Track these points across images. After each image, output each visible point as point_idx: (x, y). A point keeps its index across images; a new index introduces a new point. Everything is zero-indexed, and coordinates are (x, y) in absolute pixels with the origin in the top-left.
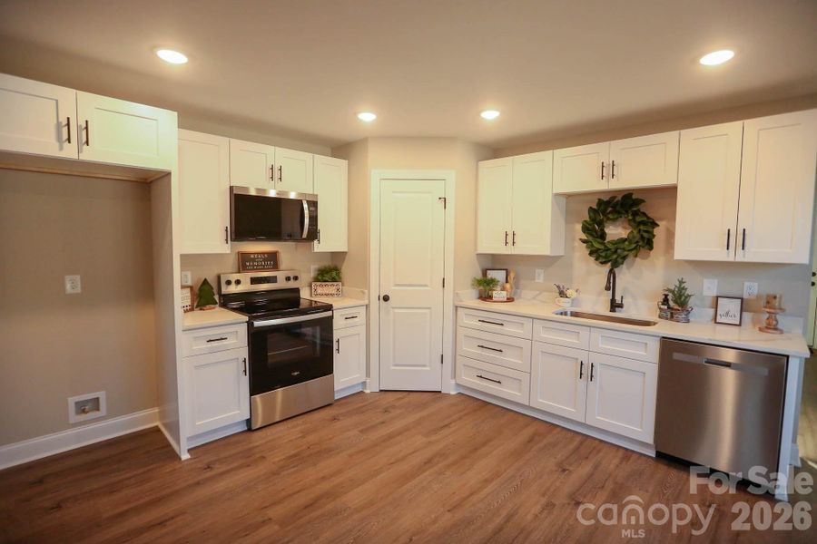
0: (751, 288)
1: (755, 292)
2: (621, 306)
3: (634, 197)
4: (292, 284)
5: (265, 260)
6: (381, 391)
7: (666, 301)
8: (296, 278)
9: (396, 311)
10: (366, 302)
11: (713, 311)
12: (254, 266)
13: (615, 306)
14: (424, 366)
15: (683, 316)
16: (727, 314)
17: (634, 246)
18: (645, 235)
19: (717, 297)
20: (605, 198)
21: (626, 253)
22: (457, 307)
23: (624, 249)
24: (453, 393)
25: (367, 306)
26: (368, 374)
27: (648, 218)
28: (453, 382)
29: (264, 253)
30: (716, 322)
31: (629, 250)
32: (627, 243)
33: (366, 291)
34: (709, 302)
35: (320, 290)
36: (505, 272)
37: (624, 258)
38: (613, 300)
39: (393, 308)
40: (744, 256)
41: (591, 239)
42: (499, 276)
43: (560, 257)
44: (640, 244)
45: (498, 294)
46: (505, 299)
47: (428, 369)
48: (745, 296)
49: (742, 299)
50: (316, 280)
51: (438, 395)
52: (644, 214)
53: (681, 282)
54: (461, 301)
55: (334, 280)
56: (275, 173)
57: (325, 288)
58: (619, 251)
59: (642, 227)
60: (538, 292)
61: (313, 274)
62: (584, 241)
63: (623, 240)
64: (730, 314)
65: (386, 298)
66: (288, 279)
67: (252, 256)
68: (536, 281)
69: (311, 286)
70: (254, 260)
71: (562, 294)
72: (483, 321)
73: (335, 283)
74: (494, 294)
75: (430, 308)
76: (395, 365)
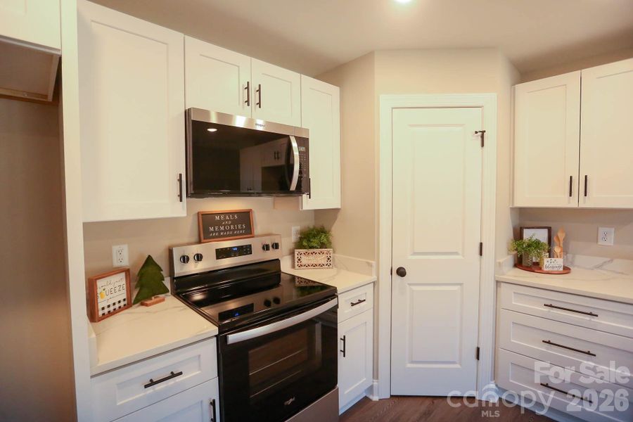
4: (271, 255)
5: (234, 222)
6: (392, 396)
8: (276, 246)
9: (414, 288)
10: (374, 278)
12: (220, 232)
14: (452, 362)
22: (497, 282)
25: (375, 284)
26: (376, 375)
28: (494, 384)
29: (233, 213)
33: (374, 263)
35: (305, 260)
39: (410, 284)
42: (539, 236)
45: (548, 262)
46: (561, 269)
47: (457, 366)
55: (323, 246)
56: (252, 96)
57: (311, 257)
65: (401, 272)
66: (266, 248)
67: (217, 218)
69: (293, 255)
70: (219, 223)
72: (551, 306)
73: (324, 250)
74: (545, 263)
75: (461, 284)
76: (412, 362)
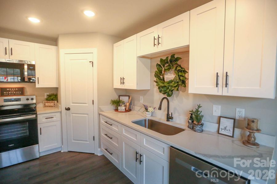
0: (241, 113)
1: (243, 116)
2: (172, 118)
3: (176, 57)
4: (29, 102)
5: (17, 91)
6: (68, 151)
7: (191, 118)
8: (32, 99)
9: (74, 115)
10: (60, 110)
11: (217, 125)
12: (8, 94)
13: (169, 118)
14: (87, 141)
15: (198, 128)
16: (225, 128)
17: (176, 84)
18: (181, 78)
19: (220, 117)
20: (164, 58)
21: (173, 88)
22: (100, 114)
23: (172, 86)
24: (99, 155)
25: (61, 112)
26: (63, 144)
27: (182, 68)
28: (99, 149)
29: (15, 88)
30: (219, 133)
31: (174, 87)
32: (173, 83)
33: (60, 105)
34: (216, 120)
35: (47, 104)
36: (128, 97)
37: (172, 91)
38: (168, 114)
39: (72, 113)
40: (228, 92)
41: (158, 80)
42: (125, 99)
43: (149, 90)
44: (179, 83)
45: (122, 108)
46: (124, 111)
47: (88, 142)
48: (237, 118)
49: (234, 120)
50: (47, 100)
51: (92, 155)
52: (180, 66)
53: (199, 107)
54: (103, 111)
56: (9, 51)
57: (49, 104)
58: (170, 88)
59: (180, 74)
60: (140, 108)
61: (46, 97)
62: (156, 82)
63: (171, 81)
64: (227, 129)
65: (68, 109)
66: (27, 99)
68: (141, 102)
69: (43, 103)
70: (9, 91)
71: (147, 110)
72: (106, 122)
73: (53, 101)
74: (119, 108)
75: (88, 114)
76: (74, 140)
